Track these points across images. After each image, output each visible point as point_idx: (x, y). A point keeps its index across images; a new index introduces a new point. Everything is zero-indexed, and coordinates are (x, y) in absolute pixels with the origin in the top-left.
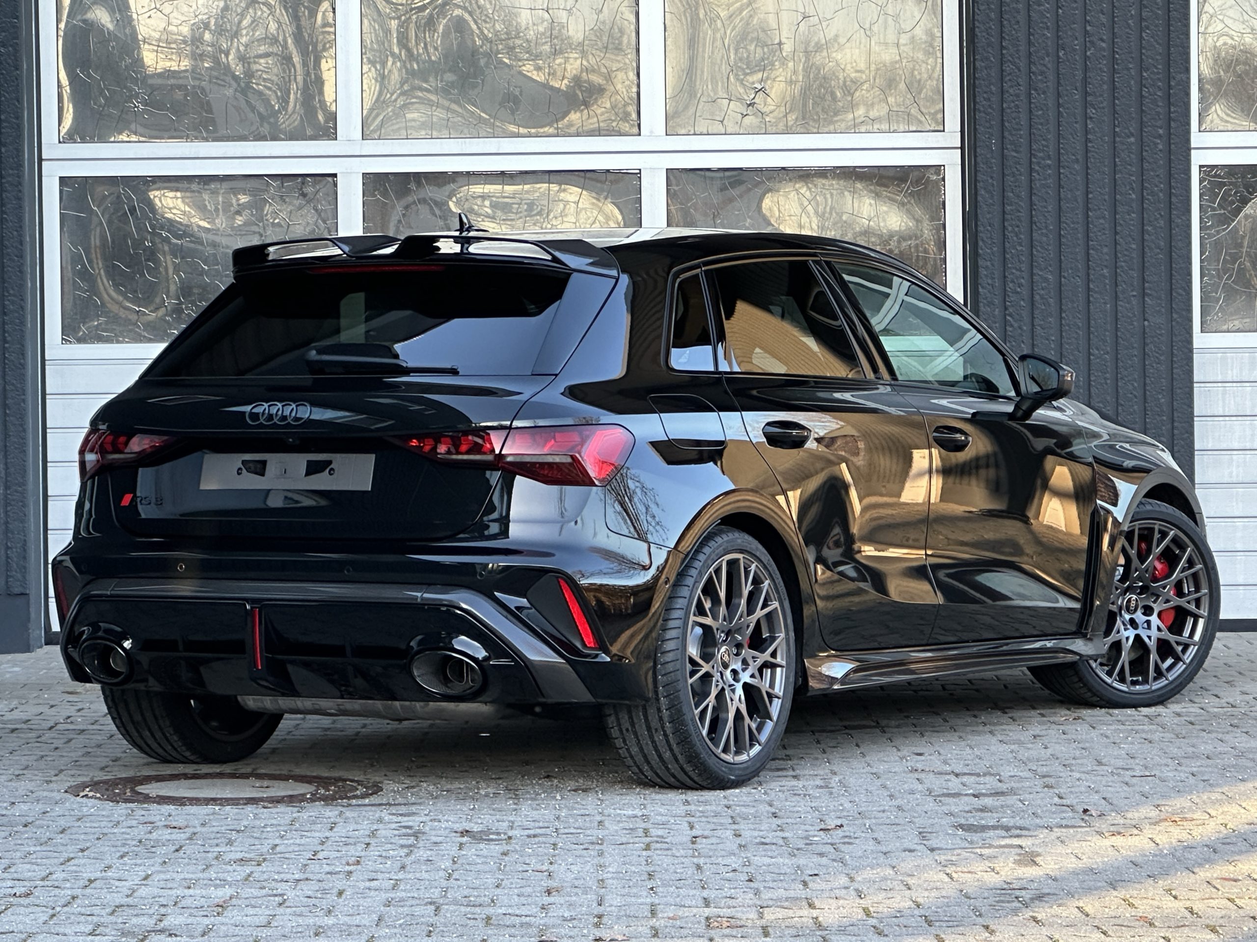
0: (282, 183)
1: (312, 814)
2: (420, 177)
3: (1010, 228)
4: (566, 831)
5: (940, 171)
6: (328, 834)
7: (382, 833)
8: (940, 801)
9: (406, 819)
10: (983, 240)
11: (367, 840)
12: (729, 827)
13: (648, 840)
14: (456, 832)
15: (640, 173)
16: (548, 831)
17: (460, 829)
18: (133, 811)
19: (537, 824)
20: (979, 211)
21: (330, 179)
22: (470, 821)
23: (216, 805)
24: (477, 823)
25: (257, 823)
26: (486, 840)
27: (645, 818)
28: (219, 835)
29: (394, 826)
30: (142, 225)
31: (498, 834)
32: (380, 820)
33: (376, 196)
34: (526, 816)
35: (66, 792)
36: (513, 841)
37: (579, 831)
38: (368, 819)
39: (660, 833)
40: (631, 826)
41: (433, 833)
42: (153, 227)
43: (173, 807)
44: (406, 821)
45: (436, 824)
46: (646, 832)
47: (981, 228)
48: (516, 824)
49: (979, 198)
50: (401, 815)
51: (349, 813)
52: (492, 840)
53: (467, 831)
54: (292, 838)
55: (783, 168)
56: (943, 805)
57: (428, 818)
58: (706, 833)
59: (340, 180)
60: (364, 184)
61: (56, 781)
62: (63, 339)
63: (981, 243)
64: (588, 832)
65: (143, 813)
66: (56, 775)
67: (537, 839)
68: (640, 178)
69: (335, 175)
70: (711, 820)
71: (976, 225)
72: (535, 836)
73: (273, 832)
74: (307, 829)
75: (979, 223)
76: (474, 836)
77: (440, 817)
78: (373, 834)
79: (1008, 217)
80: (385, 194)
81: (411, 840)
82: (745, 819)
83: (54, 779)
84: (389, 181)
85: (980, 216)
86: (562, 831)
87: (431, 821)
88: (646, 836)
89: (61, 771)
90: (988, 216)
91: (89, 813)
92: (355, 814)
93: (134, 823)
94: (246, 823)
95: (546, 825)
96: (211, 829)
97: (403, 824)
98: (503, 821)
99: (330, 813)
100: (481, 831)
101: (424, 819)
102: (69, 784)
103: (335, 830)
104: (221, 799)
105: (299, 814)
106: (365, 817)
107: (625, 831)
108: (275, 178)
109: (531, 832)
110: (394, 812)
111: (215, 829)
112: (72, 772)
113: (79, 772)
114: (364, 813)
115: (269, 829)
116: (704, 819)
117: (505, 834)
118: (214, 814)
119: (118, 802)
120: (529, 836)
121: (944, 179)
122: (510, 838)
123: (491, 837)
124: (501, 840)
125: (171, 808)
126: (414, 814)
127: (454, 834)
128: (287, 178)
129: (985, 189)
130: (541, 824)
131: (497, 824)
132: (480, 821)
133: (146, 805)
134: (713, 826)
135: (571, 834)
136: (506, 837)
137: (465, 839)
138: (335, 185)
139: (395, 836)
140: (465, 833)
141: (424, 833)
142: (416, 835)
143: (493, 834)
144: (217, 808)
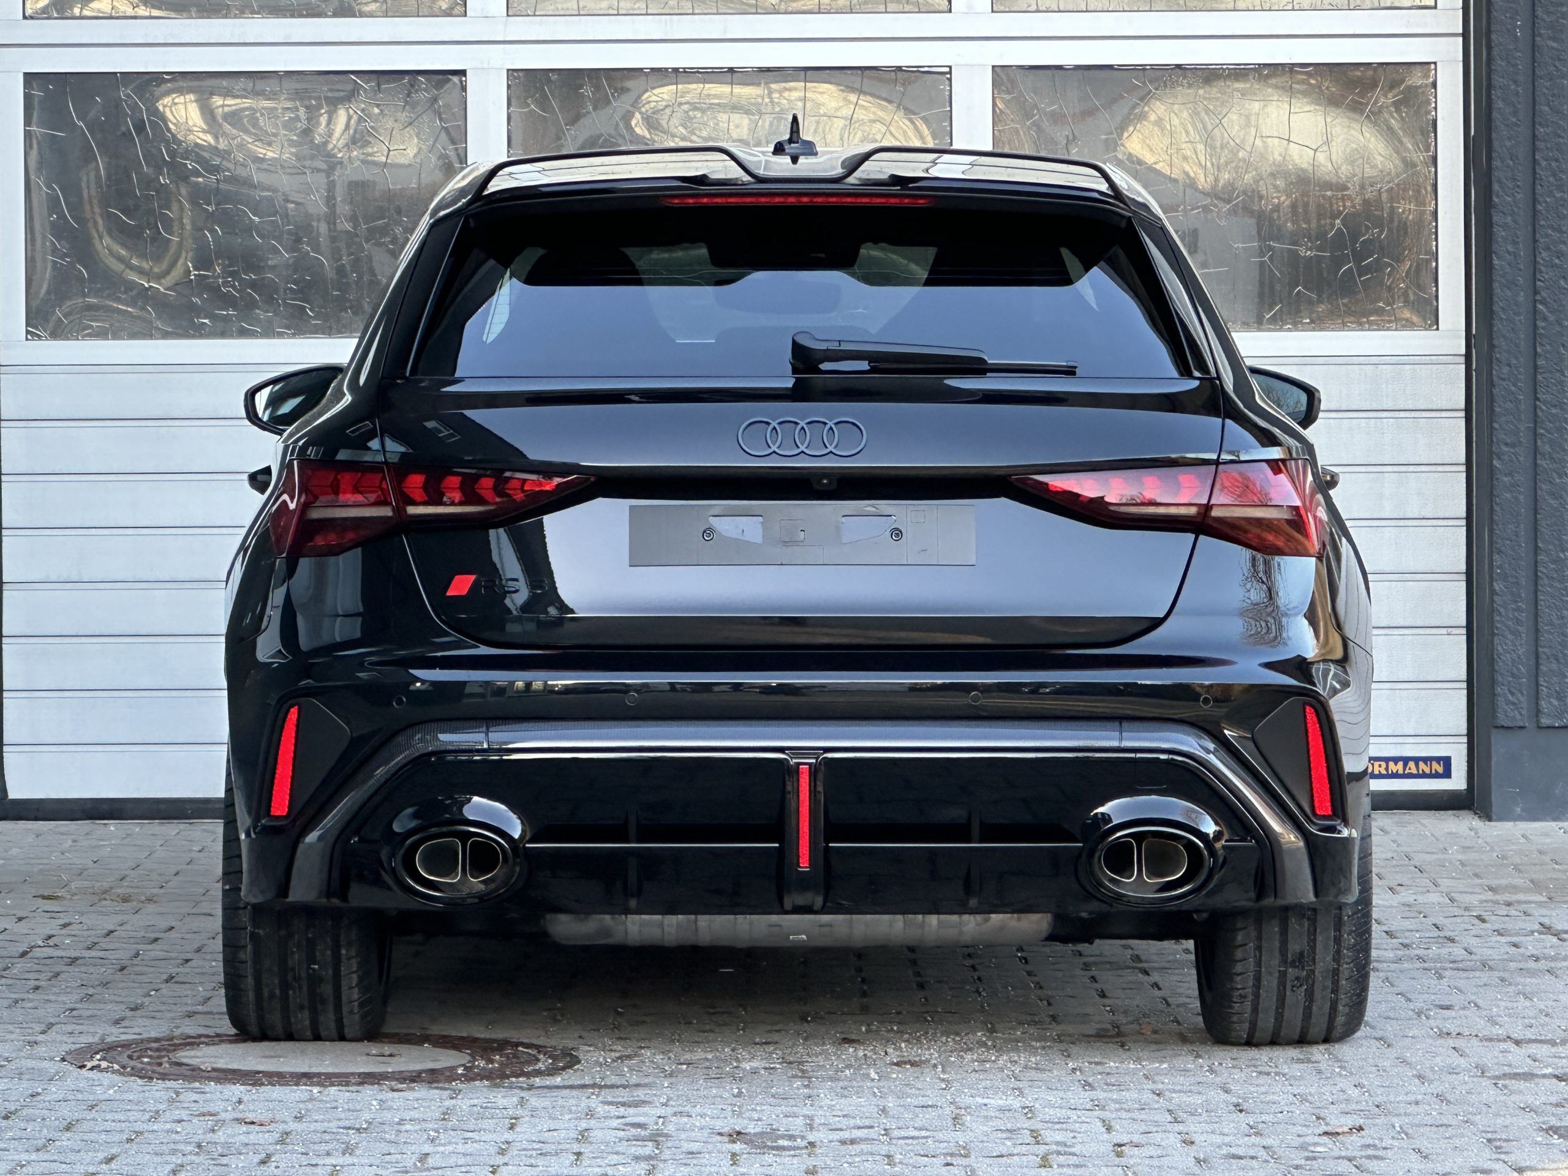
0: (379, 85)
1: (476, 1102)
2: (598, 78)
3: (1544, 163)
4: (903, 1133)
5: (1429, 70)
6: (508, 1136)
7: (597, 1135)
8: (1505, 1086)
9: (632, 1111)
10: (1499, 182)
11: (576, 1147)
12: (1169, 1127)
13: (1042, 1149)
14: (720, 1134)
15: (950, 73)
16: (872, 1134)
17: (726, 1130)
18: (178, 1094)
19: (852, 1122)
20: (1494, 135)
21: (455, 79)
22: (740, 1114)
23: (312, 1085)
24: (751, 1119)
25: (387, 1116)
26: (773, 1148)
27: (1029, 1112)
28: (327, 1137)
29: (615, 1123)
30: (154, 151)
31: (791, 1138)
32: (590, 1114)
33: (529, 105)
34: (831, 1107)
35: (63, 1060)
36: (818, 1151)
37: (924, 1133)
38: (571, 1112)
39: (1059, 1137)
40: (1009, 1126)
41: (683, 1136)
42: (173, 154)
43: (242, 1088)
44: (634, 1115)
45: (685, 1119)
46: (1035, 1134)
47: (1496, 163)
48: (817, 1121)
49: (1495, 115)
50: (624, 1104)
51: (535, 1101)
52: (783, 1148)
53: (739, 1133)
54: (450, 1143)
55: (1179, 66)
56: (1512, 1093)
57: (669, 1111)
58: (1136, 1138)
59: (471, 80)
60: (509, 86)
61: (45, 1042)
62: (28, 332)
63: (1496, 187)
64: (940, 1136)
65: (196, 1097)
66: (43, 1032)
67: (856, 1148)
68: (950, 80)
69: (463, 73)
70: (1136, 1115)
71: (1489, 158)
72: (853, 1142)
73: (416, 1131)
74: (472, 1127)
75: (1494, 155)
76: (751, 1141)
77: (688, 1108)
78: (583, 1136)
79: (1540, 145)
80: (543, 103)
81: (649, 1149)
82: (1192, 1115)
83: (41, 1038)
84: (549, 81)
85: (1496, 144)
86: (896, 1133)
87: (675, 1114)
88: (1038, 1143)
89: (50, 1026)
90: (1508, 143)
91: (106, 1096)
92: (546, 1103)
93: (184, 1114)
94: (367, 1116)
95: (867, 1123)
96: (313, 1127)
97: (629, 1120)
98: (795, 1116)
99: (504, 1099)
100: (762, 1134)
101: (661, 1111)
102: (66, 1048)
103: (518, 1129)
104: (319, 1075)
105: (454, 1101)
106: (563, 1107)
107: (1000, 1135)
108: (367, 77)
109: (846, 1135)
110: (610, 1099)
111: (319, 1126)
112: (70, 1028)
113: (79, 1028)
114: (560, 1102)
115: (408, 1127)
116: (1124, 1115)
117: (803, 1138)
118: (311, 1099)
119: (151, 1078)
120: (843, 1142)
121: (1434, 85)
122: (812, 1144)
123: (781, 1142)
124: (798, 1148)
125: (238, 1090)
126: (644, 1103)
127: (719, 1138)
128: (387, 77)
129: (1503, 100)
130: (859, 1122)
131: (784, 1121)
132: (756, 1116)
133: (197, 1084)
134: (1143, 1128)
135: (912, 1138)
136: (804, 1143)
137: (738, 1147)
138: (464, 89)
139: (621, 1140)
140: (737, 1135)
141: (667, 1136)
142: (656, 1138)
143: (782, 1137)
144: (315, 1090)
